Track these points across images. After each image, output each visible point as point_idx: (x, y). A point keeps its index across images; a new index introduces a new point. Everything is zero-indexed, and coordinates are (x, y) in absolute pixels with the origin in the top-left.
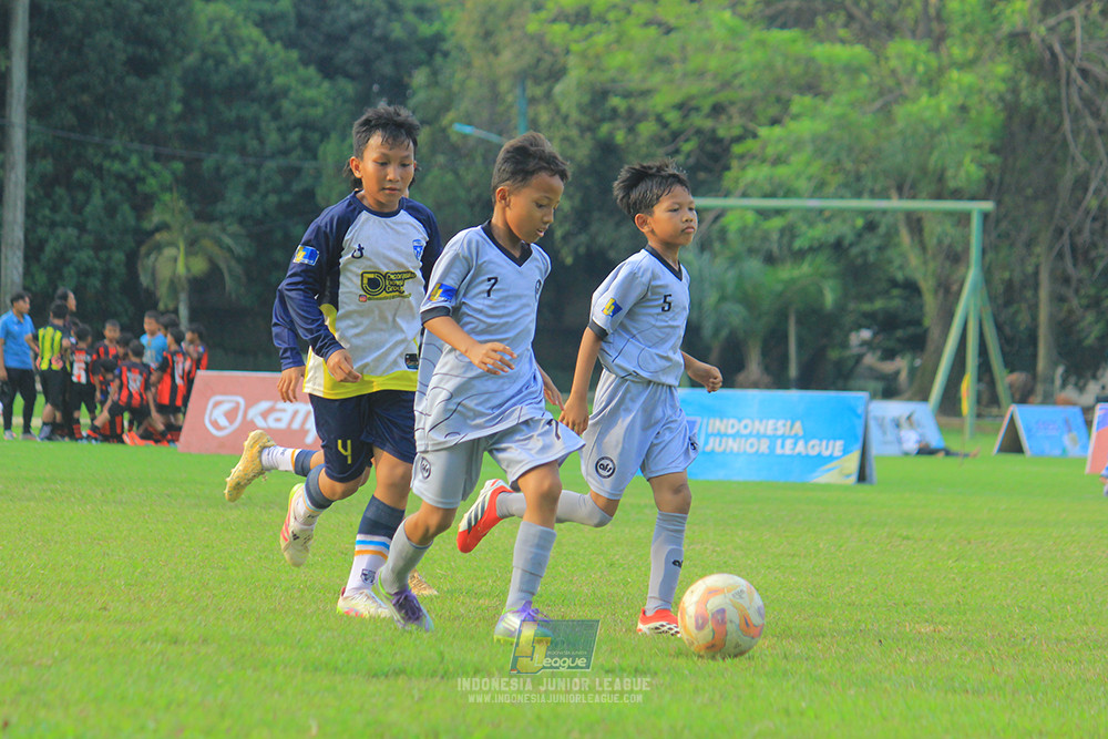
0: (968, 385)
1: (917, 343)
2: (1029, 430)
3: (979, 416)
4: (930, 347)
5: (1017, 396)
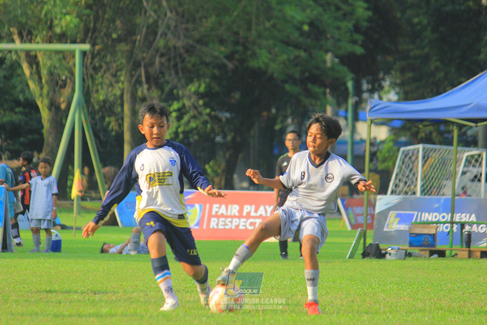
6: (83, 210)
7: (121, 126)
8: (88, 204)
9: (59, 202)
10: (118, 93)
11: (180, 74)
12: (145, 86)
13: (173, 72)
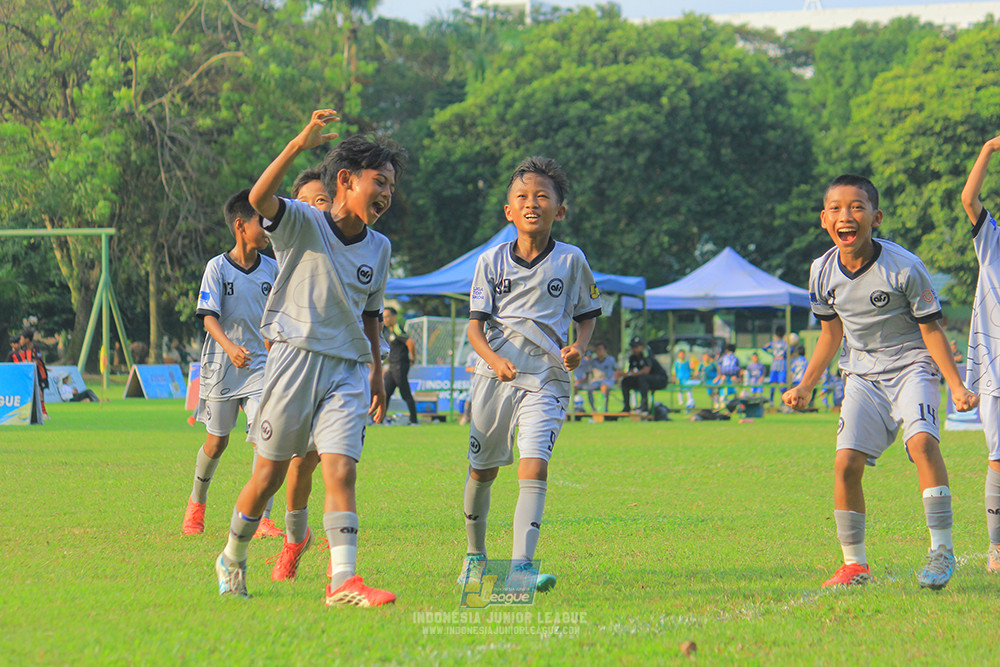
0: (103, 353)
1: (69, 324)
2: (145, 381)
3: (113, 372)
4: (77, 327)
5: (137, 358)
6: (111, 383)
7: (148, 305)
8: (118, 377)
9: (89, 376)
10: (143, 273)
11: (201, 254)
12: (169, 267)
13: (195, 252)
